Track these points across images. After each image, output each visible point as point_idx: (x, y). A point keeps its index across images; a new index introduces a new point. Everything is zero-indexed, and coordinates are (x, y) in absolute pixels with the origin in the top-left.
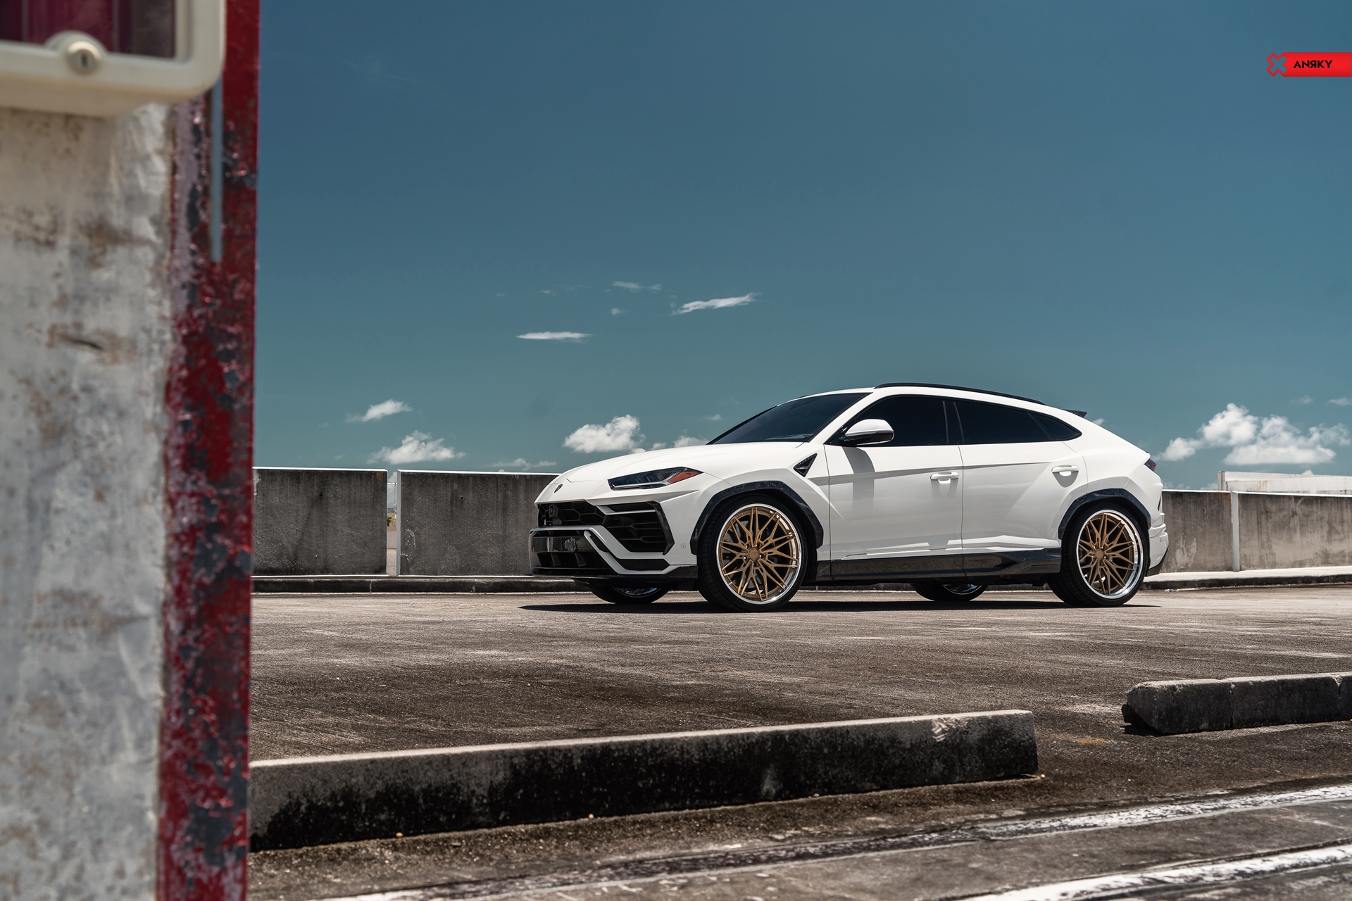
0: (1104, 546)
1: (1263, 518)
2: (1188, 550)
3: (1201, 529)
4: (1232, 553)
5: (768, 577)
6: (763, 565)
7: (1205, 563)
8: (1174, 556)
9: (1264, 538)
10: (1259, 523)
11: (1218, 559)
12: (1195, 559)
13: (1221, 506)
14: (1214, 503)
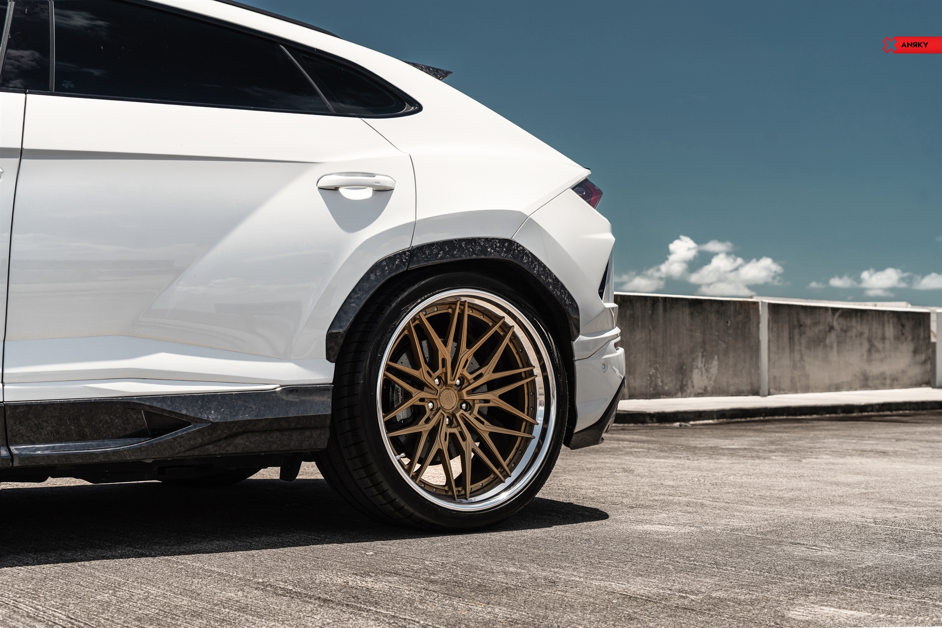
0: (462, 379)
1: (796, 332)
2: (707, 371)
3: (723, 346)
4: (759, 375)
7: (728, 386)
8: (691, 377)
9: (797, 356)
10: (791, 339)
11: (743, 382)
12: (715, 381)
13: (748, 317)
14: (739, 314)
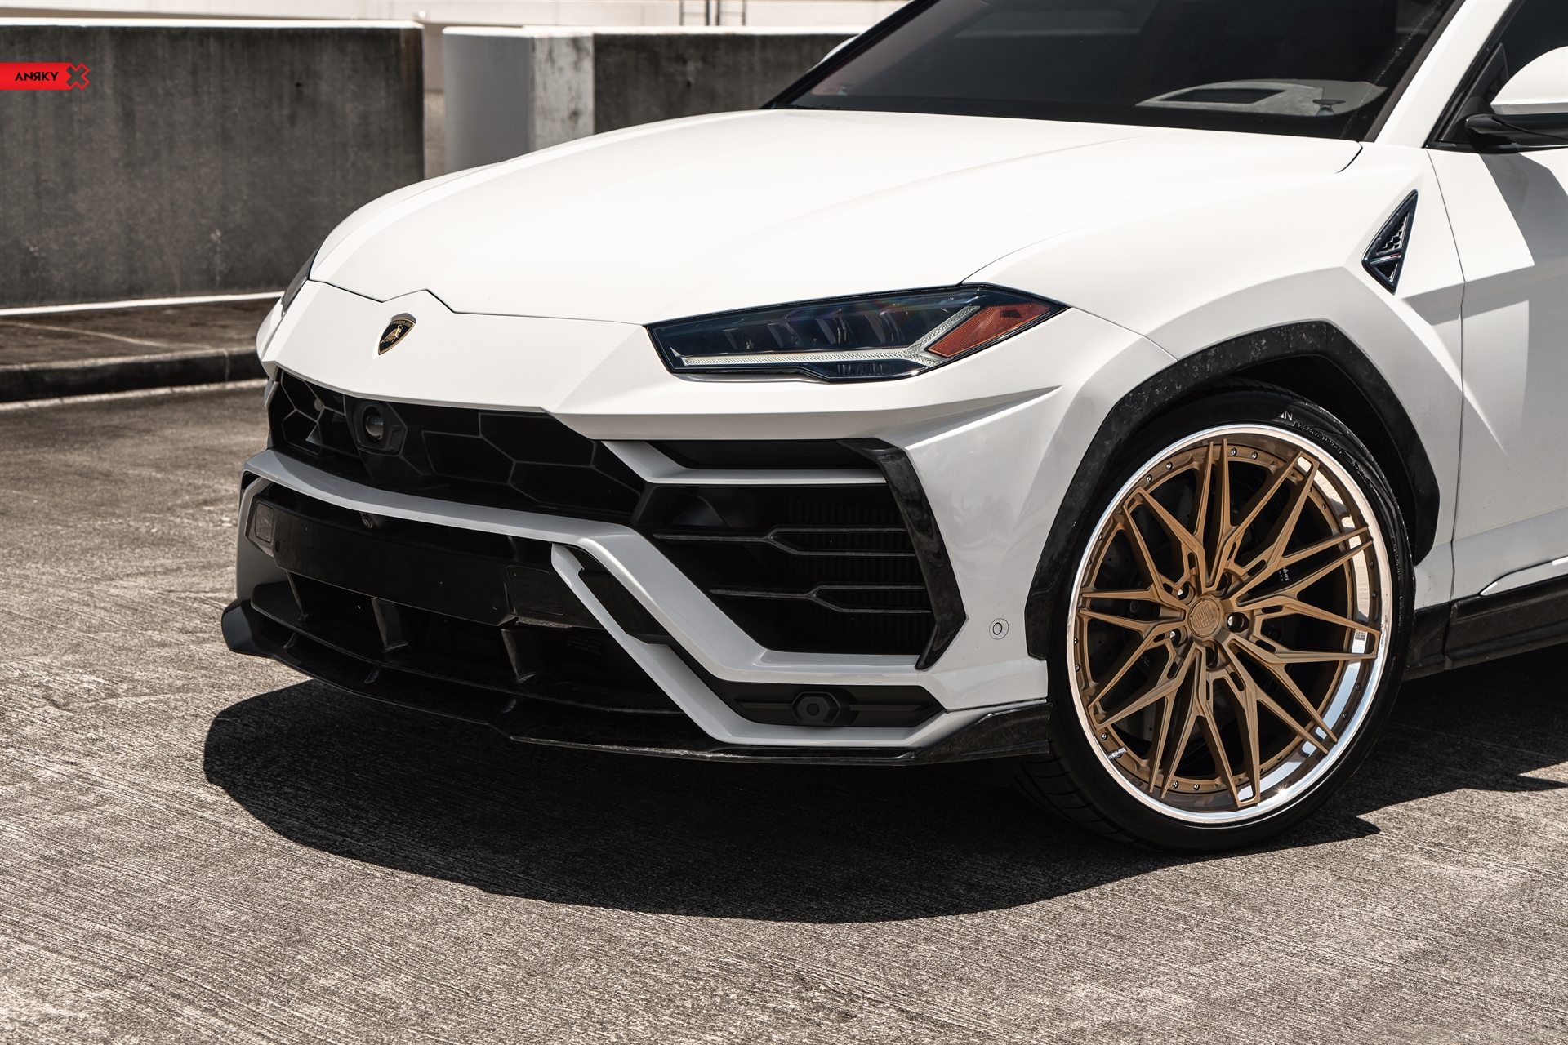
5: (1260, 705)
6: (1243, 656)
